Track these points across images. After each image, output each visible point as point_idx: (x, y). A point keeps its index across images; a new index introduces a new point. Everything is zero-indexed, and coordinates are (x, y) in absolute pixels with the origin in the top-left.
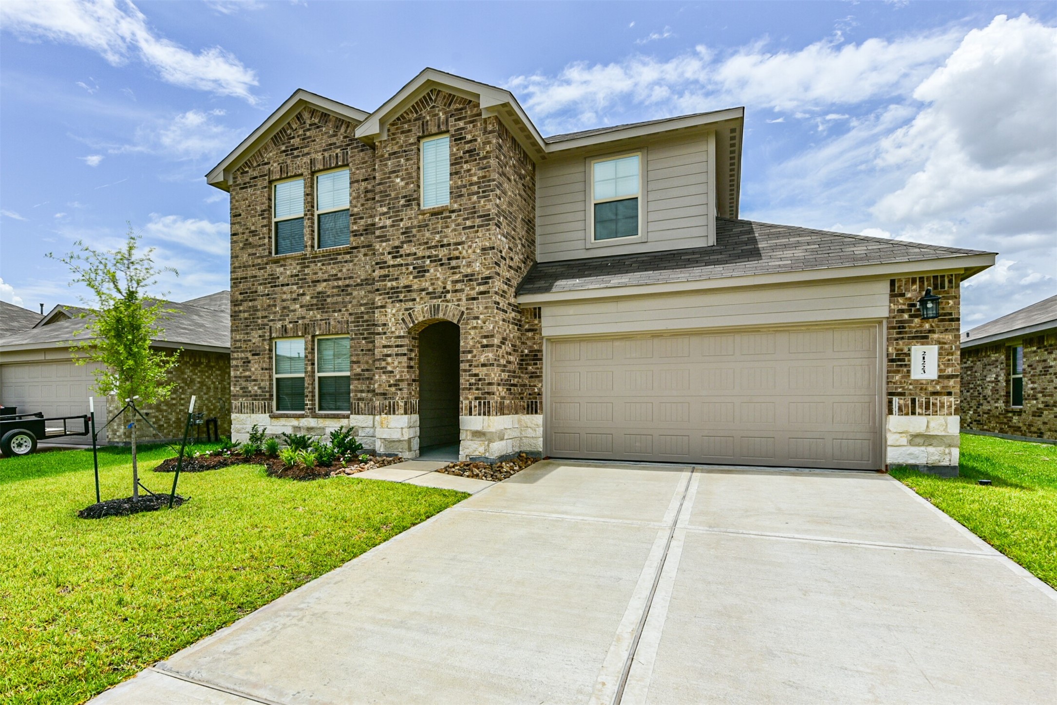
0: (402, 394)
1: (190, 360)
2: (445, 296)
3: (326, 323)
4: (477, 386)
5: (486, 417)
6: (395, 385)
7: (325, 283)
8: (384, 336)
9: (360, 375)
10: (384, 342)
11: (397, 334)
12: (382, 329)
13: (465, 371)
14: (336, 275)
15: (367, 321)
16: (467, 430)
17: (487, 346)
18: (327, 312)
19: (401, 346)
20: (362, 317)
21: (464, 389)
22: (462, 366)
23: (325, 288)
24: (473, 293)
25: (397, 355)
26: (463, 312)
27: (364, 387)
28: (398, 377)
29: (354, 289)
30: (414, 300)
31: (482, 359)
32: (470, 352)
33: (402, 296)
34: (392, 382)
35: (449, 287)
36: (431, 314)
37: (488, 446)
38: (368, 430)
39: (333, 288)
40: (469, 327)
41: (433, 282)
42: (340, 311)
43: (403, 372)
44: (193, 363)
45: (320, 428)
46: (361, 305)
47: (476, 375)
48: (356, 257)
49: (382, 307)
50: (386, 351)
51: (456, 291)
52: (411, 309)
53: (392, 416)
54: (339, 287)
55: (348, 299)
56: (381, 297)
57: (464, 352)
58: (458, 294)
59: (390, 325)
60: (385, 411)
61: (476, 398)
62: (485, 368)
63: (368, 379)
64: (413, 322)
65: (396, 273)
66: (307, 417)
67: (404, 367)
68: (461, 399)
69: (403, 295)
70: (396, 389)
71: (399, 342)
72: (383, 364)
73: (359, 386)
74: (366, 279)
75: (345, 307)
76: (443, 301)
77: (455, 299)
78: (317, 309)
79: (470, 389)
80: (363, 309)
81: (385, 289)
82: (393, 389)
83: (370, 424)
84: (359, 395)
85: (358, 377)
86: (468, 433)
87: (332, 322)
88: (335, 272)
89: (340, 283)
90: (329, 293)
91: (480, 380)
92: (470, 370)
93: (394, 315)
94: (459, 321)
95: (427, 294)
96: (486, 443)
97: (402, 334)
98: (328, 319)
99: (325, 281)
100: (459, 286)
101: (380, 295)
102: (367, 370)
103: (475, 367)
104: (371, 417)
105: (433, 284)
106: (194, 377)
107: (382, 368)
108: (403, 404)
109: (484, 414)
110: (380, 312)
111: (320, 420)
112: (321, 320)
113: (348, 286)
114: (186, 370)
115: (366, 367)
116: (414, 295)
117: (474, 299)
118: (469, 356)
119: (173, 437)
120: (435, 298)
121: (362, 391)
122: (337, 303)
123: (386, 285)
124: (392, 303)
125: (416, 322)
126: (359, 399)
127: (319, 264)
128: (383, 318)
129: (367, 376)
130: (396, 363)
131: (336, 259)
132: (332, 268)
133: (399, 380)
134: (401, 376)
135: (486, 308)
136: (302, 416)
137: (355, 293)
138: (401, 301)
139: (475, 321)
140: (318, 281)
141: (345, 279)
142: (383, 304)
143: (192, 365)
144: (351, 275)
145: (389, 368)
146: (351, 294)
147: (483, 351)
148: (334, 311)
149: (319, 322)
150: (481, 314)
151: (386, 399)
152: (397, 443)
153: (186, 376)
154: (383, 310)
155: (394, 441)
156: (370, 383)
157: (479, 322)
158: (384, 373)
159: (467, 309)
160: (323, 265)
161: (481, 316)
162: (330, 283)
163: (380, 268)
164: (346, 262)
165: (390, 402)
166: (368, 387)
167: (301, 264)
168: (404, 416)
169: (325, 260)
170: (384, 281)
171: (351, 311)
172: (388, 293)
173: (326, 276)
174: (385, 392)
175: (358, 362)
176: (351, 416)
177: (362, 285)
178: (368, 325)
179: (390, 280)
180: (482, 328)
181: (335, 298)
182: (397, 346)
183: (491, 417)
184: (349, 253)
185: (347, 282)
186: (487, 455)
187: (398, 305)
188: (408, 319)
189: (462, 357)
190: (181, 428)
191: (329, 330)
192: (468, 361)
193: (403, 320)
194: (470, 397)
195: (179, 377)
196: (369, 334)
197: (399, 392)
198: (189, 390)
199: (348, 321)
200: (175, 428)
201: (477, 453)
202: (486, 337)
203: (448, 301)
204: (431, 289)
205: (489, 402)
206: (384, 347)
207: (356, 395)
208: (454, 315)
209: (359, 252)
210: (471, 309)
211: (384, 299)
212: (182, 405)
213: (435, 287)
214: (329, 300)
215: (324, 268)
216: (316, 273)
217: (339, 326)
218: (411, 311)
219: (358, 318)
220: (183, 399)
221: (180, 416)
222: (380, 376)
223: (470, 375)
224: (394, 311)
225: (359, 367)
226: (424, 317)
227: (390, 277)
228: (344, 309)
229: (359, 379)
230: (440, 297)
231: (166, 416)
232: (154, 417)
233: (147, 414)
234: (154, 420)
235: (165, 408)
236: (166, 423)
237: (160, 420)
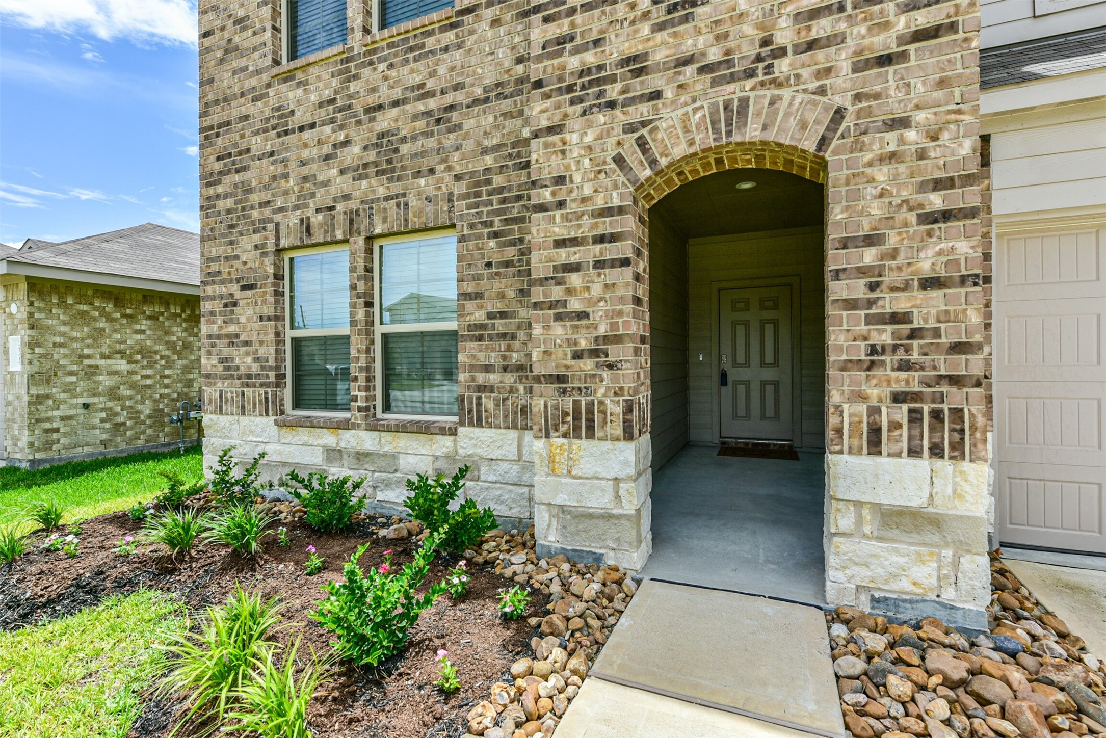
0: (615, 379)
1: (183, 311)
2: (769, 69)
3: (398, 205)
4: (901, 356)
5: (944, 464)
6: (594, 353)
7: (395, 111)
8: (558, 214)
9: (483, 327)
10: (560, 231)
11: (600, 202)
12: (553, 194)
13: (850, 304)
14: (422, 86)
15: (501, 190)
16: (858, 504)
17: (944, 219)
18: (399, 179)
19: (613, 238)
20: (488, 182)
21: (845, 366)
22: (837, 290)
23: (396, 120)
24: (885, 42)
25: (599, 264)
26: (840, 113)
27: (494, 358)
28: (602, 330)
29: (467, 114)
30: (656, 95)
31: (926, 265)
32: (872, 241)
33: (613, 91)
34: (583, 344)
35: (784, 36)
36: (716, 131)
37: (954, 563)
38: (505, 466)
39: (415, 118)
40: (868, 156)
41: (722, 29)
42: (432, 171)
43: (620, 313)
44: (189, 316)
45: (385, 455)
46: (485, 151)
47: (899, 318)
48: (472, 32)
49: (552, 130)
50: (564, 255)
51: (811, 45)
52: (644, 124)
53: (584, 443)
54: (428, 113)
55: (450, 140)
56: (549, 103)
57: (845, 244)
58: (820, 55)
59: (577, 178)
60: (563, 428)
61: (899, 398)
62: (934, 294)
63: (504, 336)
64: (653, 162)
65: (596, 27)
66: (355, 426)
67: (622, 299)
68: (835, 397)
69: (618, 86)
70: (598, 366)
71: (606, 226)
72: (557, 293)
73: (481, 356)
74: (498, 85)
75: (444, 161)
76: (762, 84)
77: (805, 73)
78: (378, 173)
79: (871, 365)
80: (489, 160)
81: (561, 79)
82: (588, 365)
83: (511, 451)
84: (481, 378)
85: (478, 333)
86: (866, 512)
87: (413, 202)
88: (418, 80)
89: (432, 104)
90: (403, 133)
91: (915, 334)
92: (870, 303)
93: (590, 148)
94: (823, 143)
95: (702, 70)
96: (944, 553)
97: (616, 202)
98: (404, 195)
99: (396, 104)
100: (822, 27)
101: (547, 96)
102: (503, 315)
103: (894, 290)
104: (513, 434)
105: (721, 37)
106: (191, 339)
107: (552, 305)
108: (619, 410)
109: (936, 455)
110: (546, 145)
111: (387, 437)
112: (387, 199)
113: (451, 108)
114: (175, 329)
115: (499, 306)
116: (654, 81)
117: (885, 60)
118: (869, 256)
119: (147, 441)
120: (732, 78)
121: (488, 369)
122: (423, 154)
123: (563, 68)
124: (584, 113)
125: (663, 162)
126: (481, 389)
127: (382, 67)
128: (555, 160)
129: (501, 330)
130: (597, 289)
131: (423, 46)
132: (412, 71)
133: (606, 339)
134: (614, 326)
135: (941, 86)
136: (346, 425)
137: (469, 124)
138: (612, 105)
139: (891, 137)
140: (380, 107)
141: (443, 92)
142: (556, 120)
143: (185, 320)
144: (459, 79)
145: (575, 305)
146: (459, 127)
147: (929, 234)
148: (418, 174)
149: (383, 204)
150: (918, 108)
151: (564, 392)
152: (601, 523)
153: (175, 339)
154: (555, 138)
155: (591, 516)
156: (509, 348)
157: (911, 135)
158: (558, 317)
159: (858, 97)
160: (391, 66)
161: (920, 117)
162: (407, 107)
163: (546, 20)
164: (446, 49)
165: (576, 403)
166: (504, 358)
167: (340, 73)
168: (622, 445)
169: (396, 55)
170: (559, 54)
171: (458, 169)
172: (570, 89)
173: (397, 93)
174: (562, 372)
175: (478, 296)
176: (461, 430)
177: (487, 100)
178: (503, 201)
179: (576, 51)
180: (922, 156)
181: (419, 143)
182: (601, 239)
183: (964, 464)
184: (453, 26)
185: (449, 99)
187: (601, 118)
188: (634, 157)
189: (836, 258)
190: (162, 425)
191: (406, 220)
192: (862, 272)
193: (619, 160)
194: (874, 392)
195: (160, 339)
196: (507, 221)
197: (606, 374)
198: (180, 362)
199: (451, 194)
200: (150, 427)
201: (904, 585)
203: (777, 83)
204: (714, 55)
205: (956, 412)
206: (560, 243)
207: (473, 379)
208: (803, 125)
209: (478, 19)
210: (877, 96)
211: (558, 106)
212: (166, 387)
213: (731, 44)
214: (405, 149)
215: (393, 73)
216: (374, 90)
217: (430, 208)
218: (645, 131)
219: (478, 184)
220: (168, 377)
221: (161, 406)
222: (547, 327)
223: (872, 320)
224: (589, 139)
225: (481, 307)
226: (691, 143)
227: (578, 41)
228: (442, 167)
229: (480, 338)
230: (750, 74)
231: (131, 407)
232: (102, 410)
233: (86, 406)
234: (103, 415)
235: (129, 393)
236: (130, 419)
237: (117, 414)
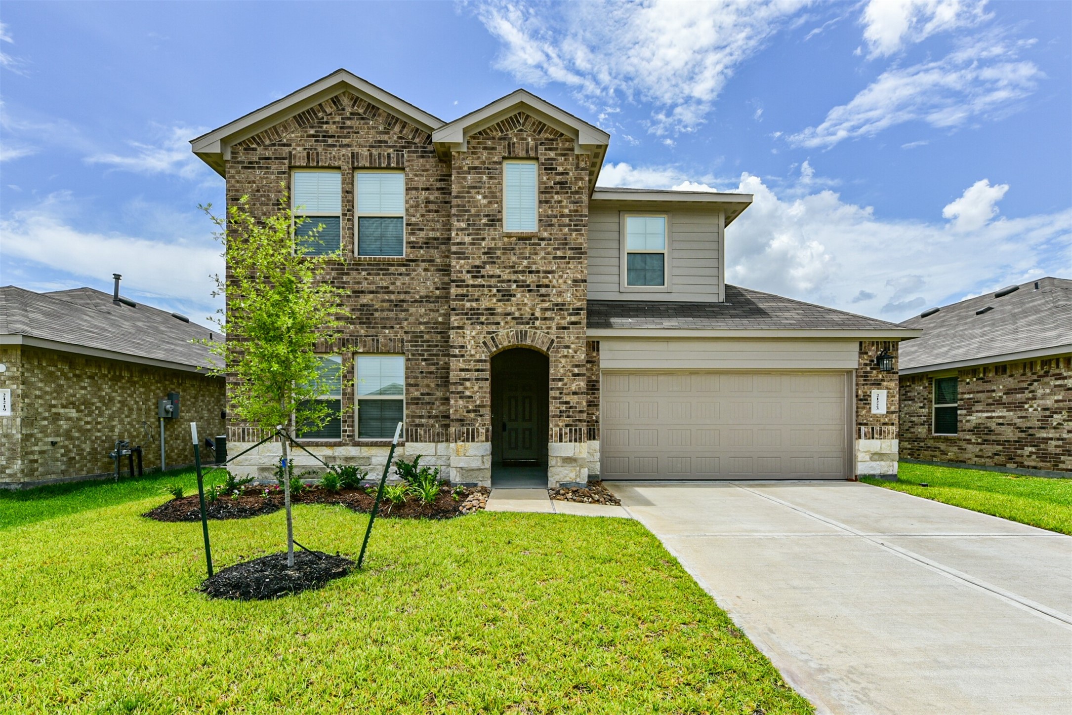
0: (482, 420)
1: (109, 373)
2: (533, 323)
3: (373, 340)
4: (567, 414)
5: (577, 444)
6: (475, 411)
7: (371, 296)
8: (461, 359)
9: (419, 399)
10: (462, 365)
11: (477, 357)
12: (459, 351)
13: (555, 398)
14: (388, 288)
15: (428, 341)
16: (557, 457)
17: (578, 375)
18: (373, 328)
19: (482, 370)
20: (422, 337)
21: (554, 416)
22: (552, 393)
23: (372, 300)
24: (564, 323)
25: (477, 379)
26: (553, 341)
27: (424, 412)
28: (478, 403)
29: (412, 306)
30: (498, 323)
31: (574, 388)
32: (560, 380)
33: (483, 319)
34: (471, 407)
35: (538, 314)
36: (518, 339)
37: (580, 471)
38: (429, 458)
39: (383, 301)
40: (560, 355)
41: (520, 307)
42: (392, 327)
43: (485, 397)
44: (113, 376)
45: (363, 458)
46: (420, 323)
47: (567, 403)
48: (414, 270)
49: (459, 328)
50: (463, 375)
51: (545, 319)
52: (494, 332)
53: (470, 443)
54: (391, 301)
55: (403, 315)
56: (458, 317)
57: (554, 380)
58: (548, 322)
59: (469, 347)
60: (462, 439)
61: (567, 426)
62: (576, 396)
63: (429, 403)
64: (497, 346)
65: (477, 294)
66: (344, 445)
67: (485, 392)
68: (551, 426)
69: (485, 317)
70: (476, 415)
71: (480, 366)
72: (460, 388)
73: (418, 411)
74: (427, 297)
75: (400, 324)
76: (532, 327)
77: (544, 327)
78: (360, 323)
79: (560, 416)
80: (422, 328)
81: (463, 309)
82: (472, 415)
83: (432, 452)
84: (417, 421)
85: (415, 401)
86: (558, 459)
87: (381, 340)
88: (385, 284)
89: (393, 297)
90: (377, 307)
91: (571, 407)
92: (560, 398)
93: (474, 337)
94: (548, 349)
95: (513, 318)
96: (578, 468)
97: (483, 358)
98: (377, 336)
99: (372, 292)
100: (548, 314)
101: (457, 315)
102: (428, 394)
103: (566, 394)
104: (433, 444)
105: (519, 309)
106: (114, 394)
107: (458, 393)
108: (484, 431)
109: (575, 441)
110: (457, 333)
111: (364, 449)
112: (366, 336)
113: (403, 301)
114: (104, 386)
115: (426, 390)
116: (498, 319)
117: (564, 328)
118: (560, 384)
120: (522, 323)
121: (421, 417)
122: (388, 319)
123: (464, 305)
124: (472, 324)
125: (500, 346)
126: (417, 425)
127: (364, 273)
128: (460, 339)
129: (428, 401)
130: (476, 388)
131: (388, 270)
132: (381, 279)
133: (479, 406)
134: (482, 401)
135: (578, 338)
136: (340, 444)
137: (412, 310)
138: (482, 323)
139: (566, 350)
140: (362, 292)
141: (398, 293)
142: (461, 325)
143: (110, 380)
144: (408, 290)
145: (468, 393)
146: (407, 310)
147: (574, 379)
148: (385, 328)
149: (364, 339)
150: (572, 343)
151: (463, 425)
152: (477, 472)
153: (104, 394)
154: (460, 331)
155: (473, 470)
156: (431, 408)
157: (570, 351)
158: (461, 398)
159: (557, 337)
160: (369, 274)
161: (573, 346)
162: (379, 295)
163: (457, 286)
164: (401, 274)
165: (468, 430)
166: (429, 412)
167: (337, 269)
168: (485, 443)
169: (372, 270)
170: (463, 300)
171: (406, 329)
172: (466, 314)
173: (373, 287)
174: (462, 418)
175: (416, 385)
176: (407, 444)
177: (421, 302)
178: (429, 346)
179: (469, 301)
180: (573, 357)
181: (386, 313)
182: (478, 370)
183: (582, 444)
184: (404, 265)
185: (402, 297)
186: (578, 480)
187: (478, 327)
188: (490, 343)
189: (552, 384)
190: (97, 460)
191: (378, 348)
192: (558, 389)
193: (484, 343)
194: (561, 424)
195: (95, 393)
196: (431, 355)
197: (479, 419)
198: (107, 412)
199: (403, 339)
201: (568, 479)
202: (577, 366)
203: (536, 328)
204: (517, 314)
205: (580, 429)
206: (462, 370)
207: (414, 421)
208: (543, 342)
209: (418, 266)
210: (562, 338)
211: (462, 319)
212: (99, 431)
213: (523, 312)
214: (377, 314)
215: (371, 278)
216: (359, 283)
217: (392, 344)
218: (494, 335)
219: (417, 337)
221: (96, 445)
222: (456, 401)
223: (560, 403)
224: (474, 334)
225: (417, 390)
226: (509, 342)
227: (470, 298)
228: (398, 326)
229: (417, 404)
230: (528, 323)
231: (79, 446)
232: (63, 447)
233: (53, 444)
234: (63, 451)
235: (77, 435)
236: (78, 454)
237: (70, 451)
